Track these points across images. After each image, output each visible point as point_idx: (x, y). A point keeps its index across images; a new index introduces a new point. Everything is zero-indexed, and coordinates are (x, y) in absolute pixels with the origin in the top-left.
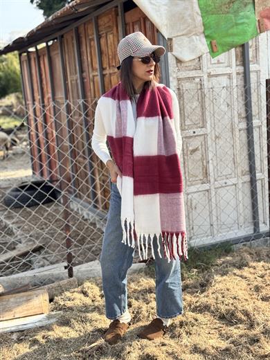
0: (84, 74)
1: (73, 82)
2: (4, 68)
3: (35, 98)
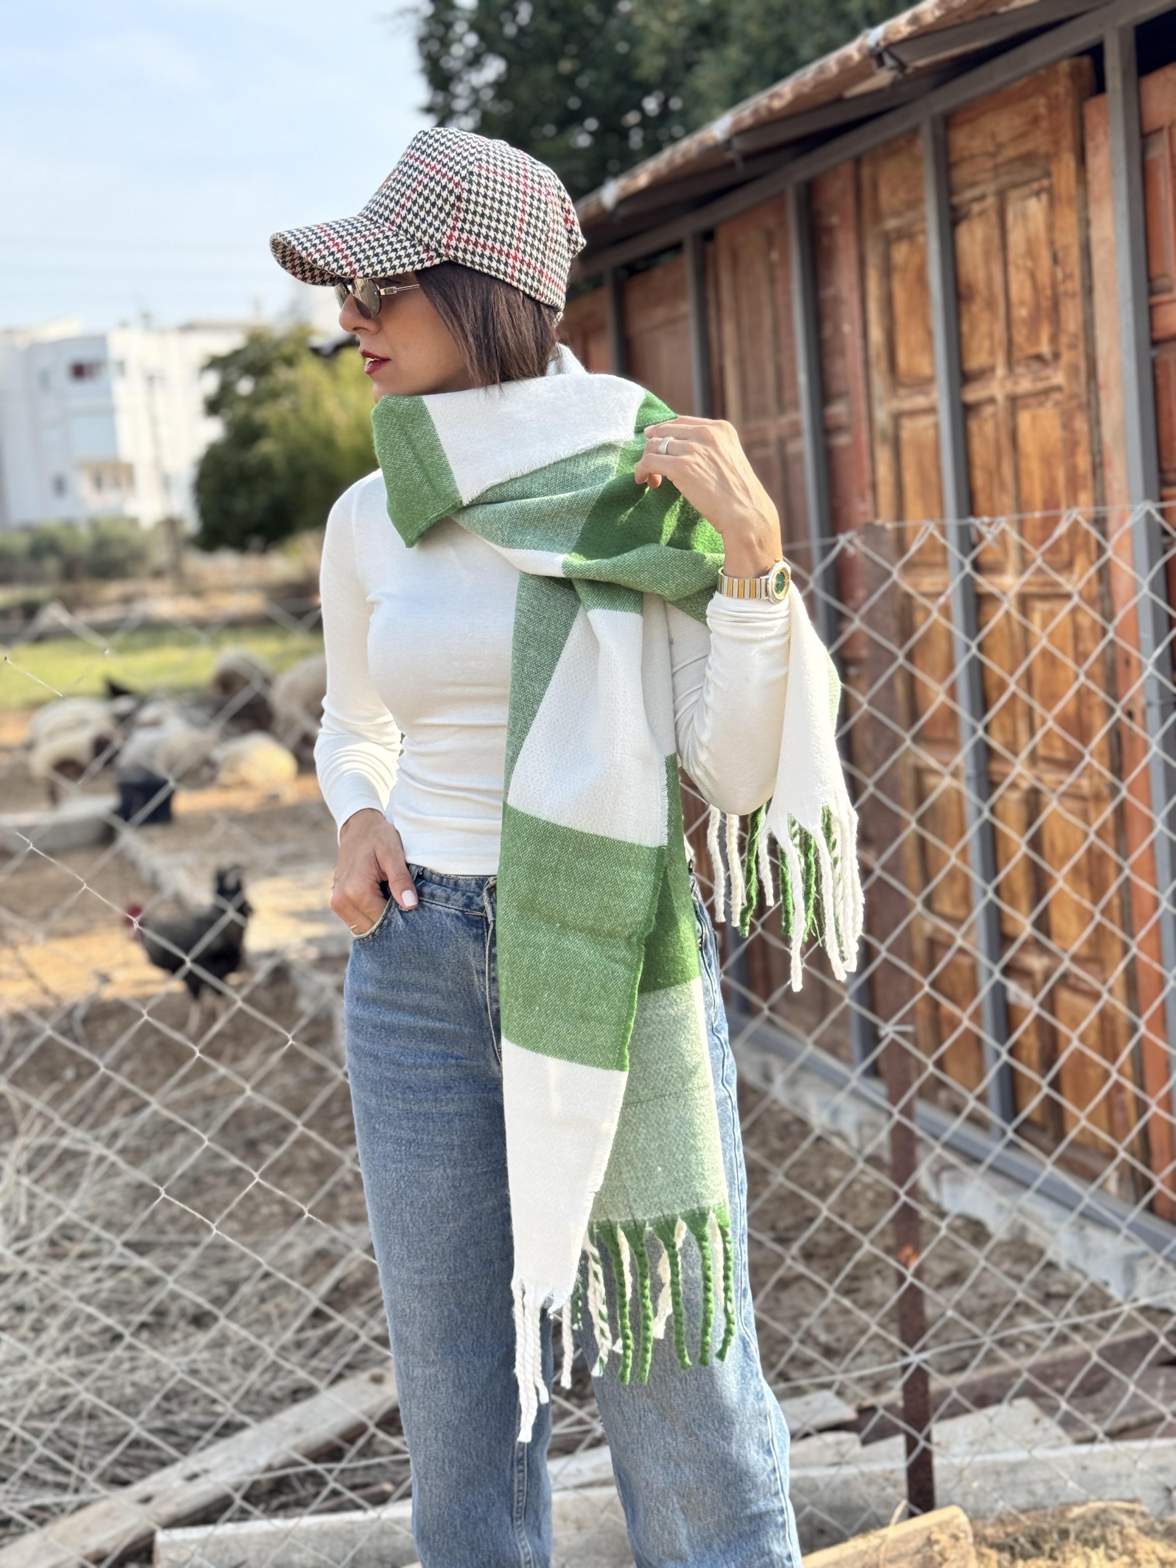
0: (838, 410)
2: (283, 425)
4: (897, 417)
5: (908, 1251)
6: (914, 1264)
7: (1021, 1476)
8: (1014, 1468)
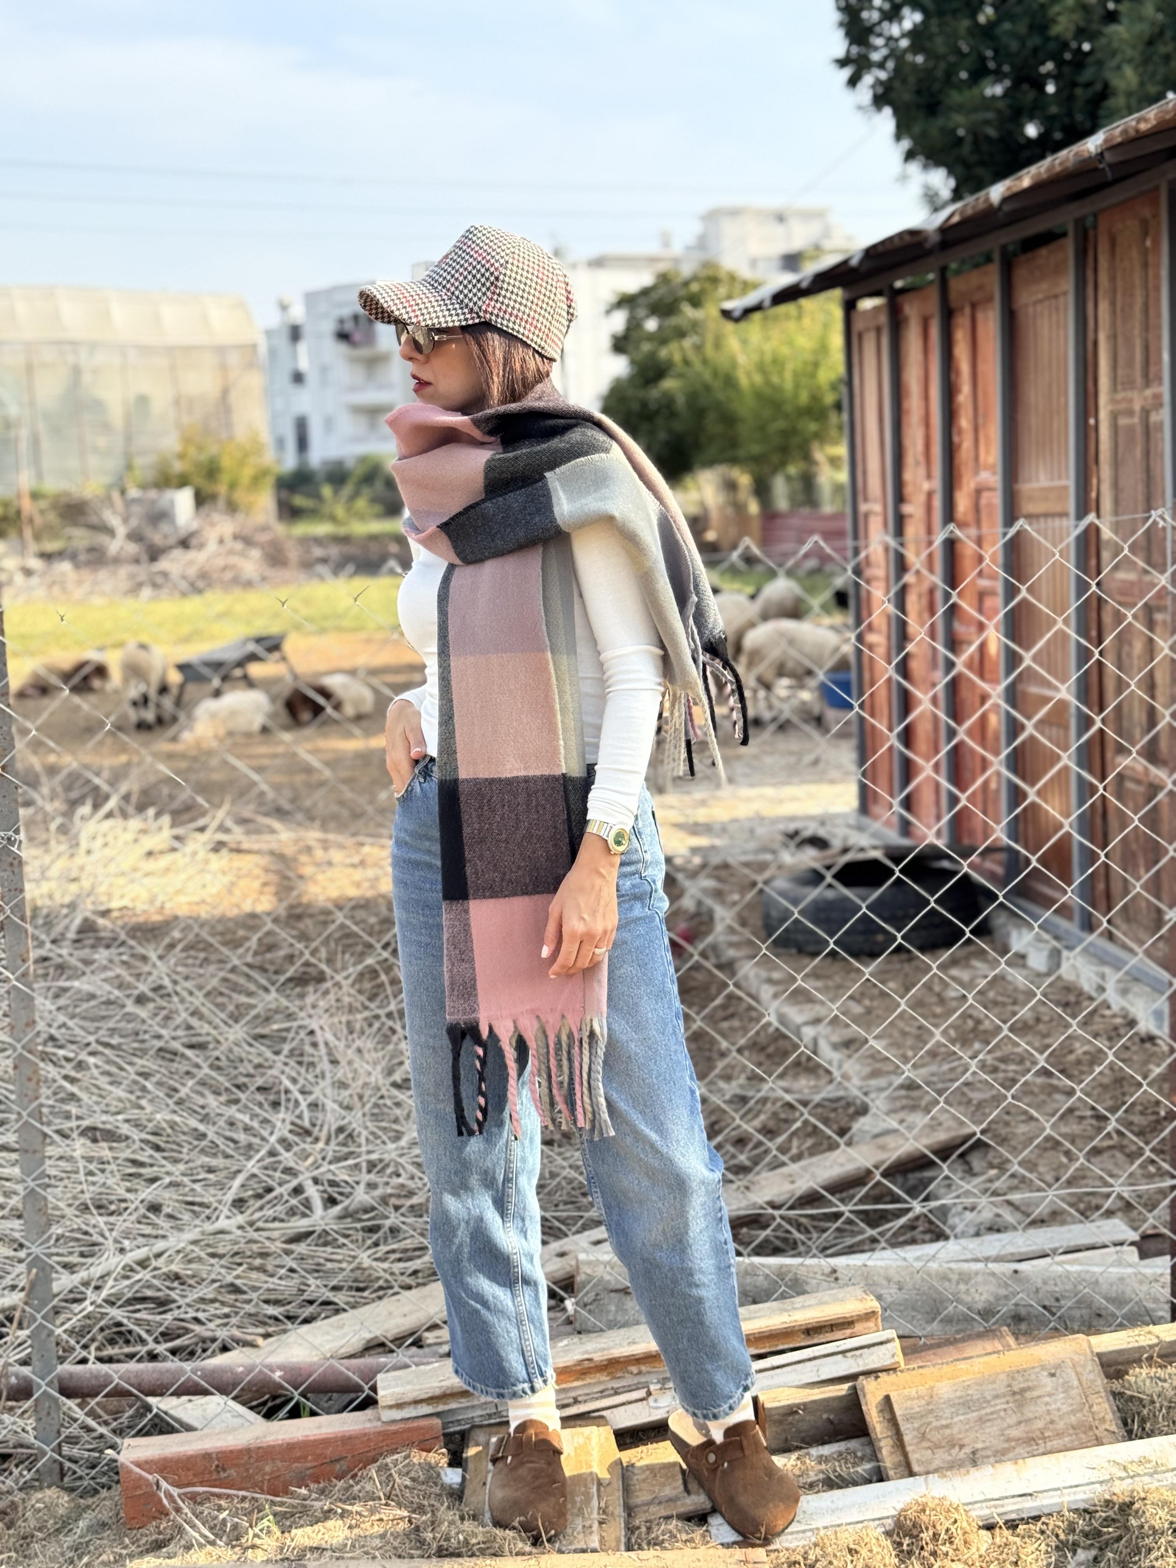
1: (1123, 421)
2: (686, 362)
3: (908, 490)
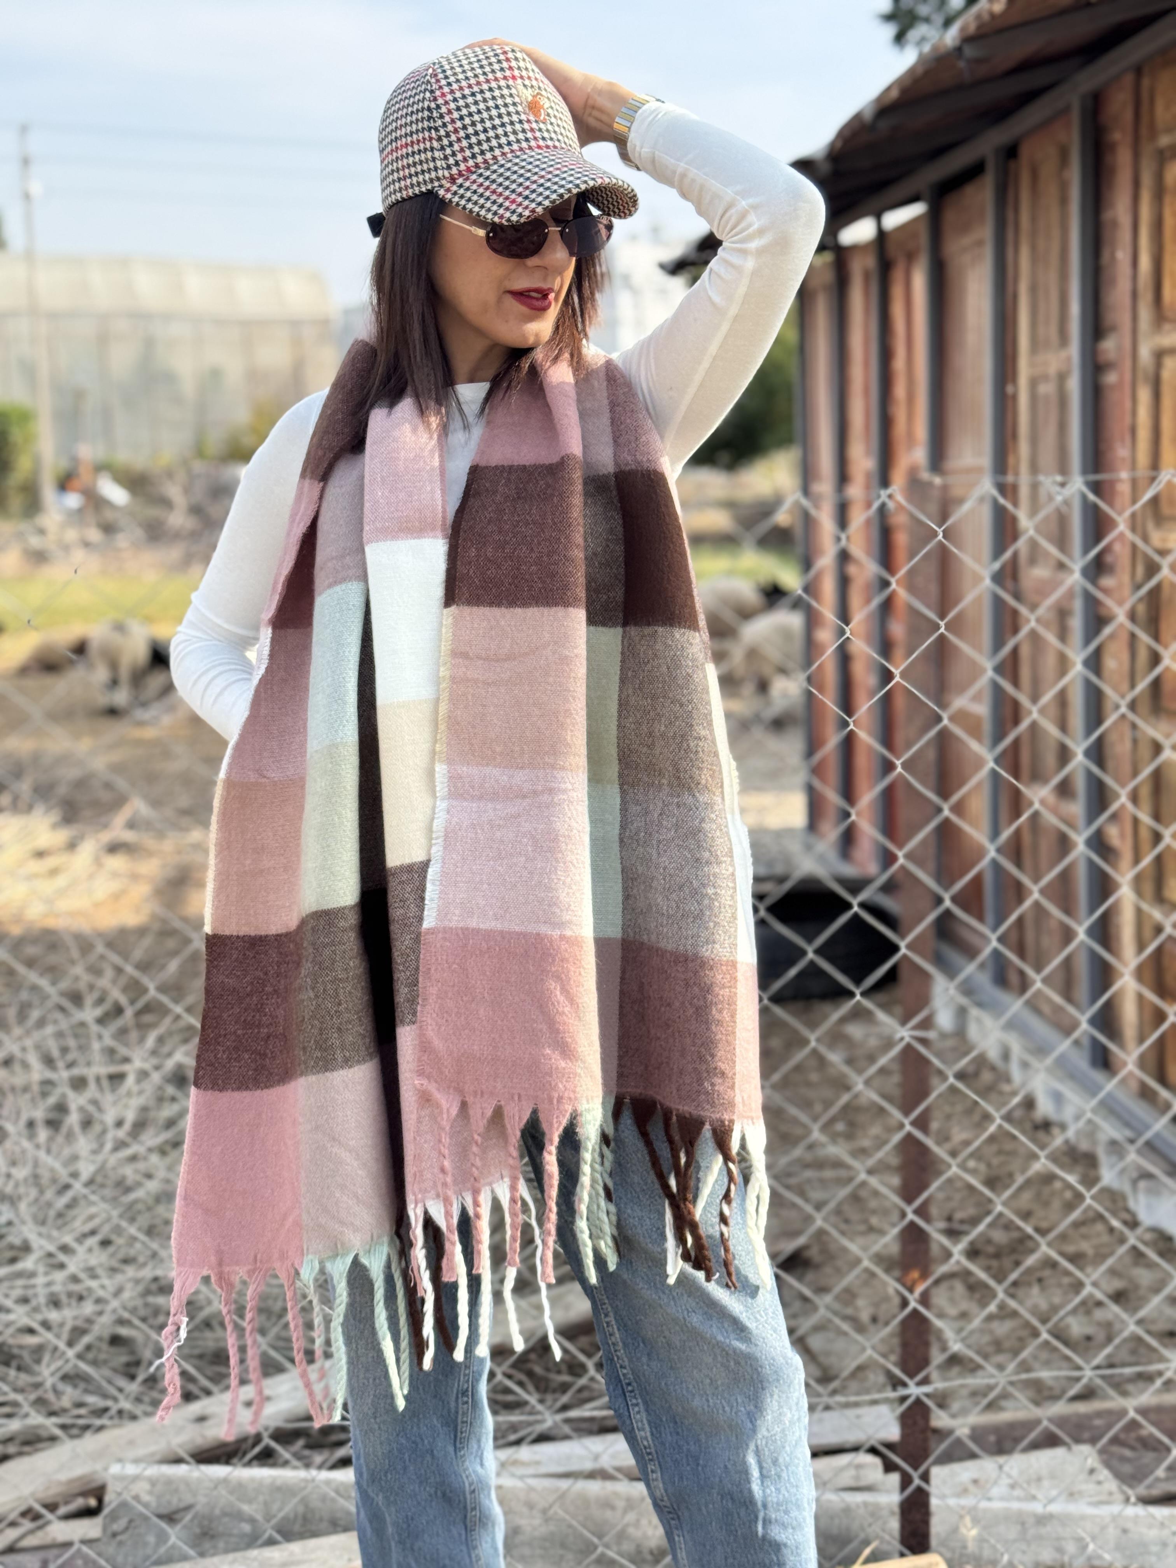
0: (1109, 346)
1: (1042, 389)
3: (852, 468)
4: (1159, 355)
5: (915, 1274)
6: (920, 1289)
7: (1047, 1530)
8: (1042, 1520)
